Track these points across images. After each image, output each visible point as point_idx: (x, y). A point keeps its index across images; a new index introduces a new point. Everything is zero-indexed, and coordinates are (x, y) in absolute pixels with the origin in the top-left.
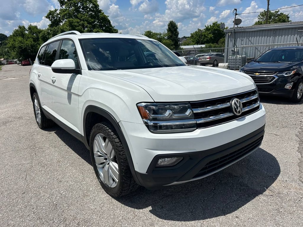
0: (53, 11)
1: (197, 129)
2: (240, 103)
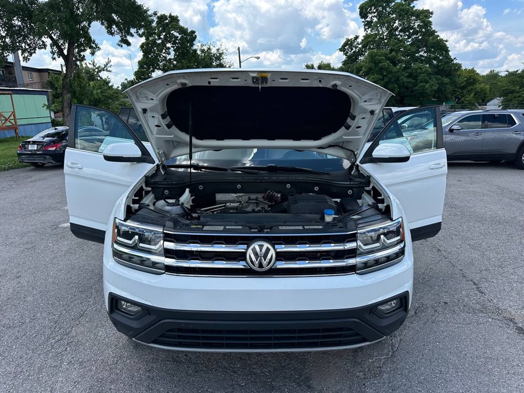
0: (352, 39)
1: (165, 273)
2: (268, 250)
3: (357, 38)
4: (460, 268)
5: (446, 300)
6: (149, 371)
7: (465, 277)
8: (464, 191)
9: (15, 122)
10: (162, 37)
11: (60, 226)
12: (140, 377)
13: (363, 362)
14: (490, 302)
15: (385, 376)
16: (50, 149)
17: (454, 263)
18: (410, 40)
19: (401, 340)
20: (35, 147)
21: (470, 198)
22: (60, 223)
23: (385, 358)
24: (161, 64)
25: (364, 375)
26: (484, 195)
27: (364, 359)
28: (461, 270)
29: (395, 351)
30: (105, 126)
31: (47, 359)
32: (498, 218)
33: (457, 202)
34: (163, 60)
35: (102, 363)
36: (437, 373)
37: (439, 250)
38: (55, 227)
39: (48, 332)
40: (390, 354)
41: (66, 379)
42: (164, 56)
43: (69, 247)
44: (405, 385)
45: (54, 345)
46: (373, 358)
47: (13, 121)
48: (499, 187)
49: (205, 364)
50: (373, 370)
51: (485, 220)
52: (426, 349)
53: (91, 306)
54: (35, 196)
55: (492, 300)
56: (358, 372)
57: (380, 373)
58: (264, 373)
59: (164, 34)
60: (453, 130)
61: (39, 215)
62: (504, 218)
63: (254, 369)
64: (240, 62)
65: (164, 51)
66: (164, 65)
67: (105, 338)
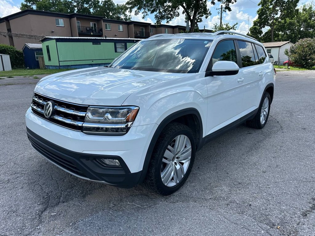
10: (273, 3)
13: (124, 201)
23: (138, 206)
27: (127, 201)
29: (150, 207)
40: (145, 207)
46: (132, 203)
65: (273, 13)
66: (272, 23)
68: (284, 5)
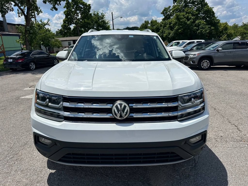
0: (167, 8)
1: (64, 121)
2: (125, 107)
3: (170, 7)
4: (227, 118)
5: (221, 135)
6: (59, 175)
7: (230, 123)
8: (225, 80)
9: (4, 49)
10: (75, 7)
11: (21, 98)
12: (54, 179)
13: (179, 170)
14: (245, 136)
15: (192, 178)
16: (19, 61)
17: (224, 116)
18: (195, 8)
19: (199, 157)
20: (11, 60)
21: (228, 83)
22: (21, 96)
23: (191, 167)
24: (74, 21)
25: (180, 177)
26: (235, 82)
27: (180, 168)
28: (228, 119)
29: (196, 163)
30: (48, 51)
31: (3, 169)
32: (243, 93)
33: (222, 85)
34: (75, 19)
35: (34, 170)
36: (221, 176)
37: (215, 109)
38: (18, 98)
39: (6, 153)
40: (194, 165)
41: (12, 180)
42: (75, 17)
43: (23, 108)
44: (203, 183)
45: (8, 161)
46: (184, 168)
47: (3, 49)
48: (242, 78)
49: (91, 171)
50: (185, 174)
51: (237, 94)
52: (213, 162)
53: (31, 139)
54: (10, 83)
55: (246, 135)
56: (176, 175)
57: (189, 176)
58: (124, 176)
59: (76, 6)
60: (219, 50)
61: (11, 93)
62: (246, 93)
63: (118, 174)
64: (113, 20)
65: (76, 15)
66: (76, 22)
67: (37, 156)
68: (82, 10)
